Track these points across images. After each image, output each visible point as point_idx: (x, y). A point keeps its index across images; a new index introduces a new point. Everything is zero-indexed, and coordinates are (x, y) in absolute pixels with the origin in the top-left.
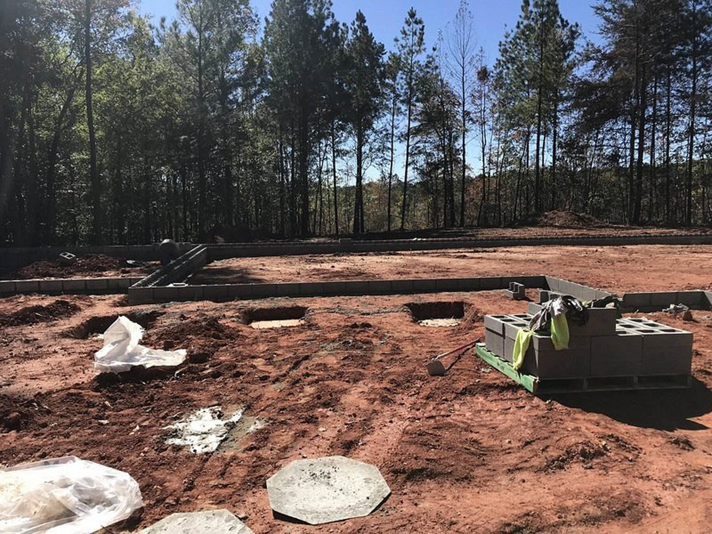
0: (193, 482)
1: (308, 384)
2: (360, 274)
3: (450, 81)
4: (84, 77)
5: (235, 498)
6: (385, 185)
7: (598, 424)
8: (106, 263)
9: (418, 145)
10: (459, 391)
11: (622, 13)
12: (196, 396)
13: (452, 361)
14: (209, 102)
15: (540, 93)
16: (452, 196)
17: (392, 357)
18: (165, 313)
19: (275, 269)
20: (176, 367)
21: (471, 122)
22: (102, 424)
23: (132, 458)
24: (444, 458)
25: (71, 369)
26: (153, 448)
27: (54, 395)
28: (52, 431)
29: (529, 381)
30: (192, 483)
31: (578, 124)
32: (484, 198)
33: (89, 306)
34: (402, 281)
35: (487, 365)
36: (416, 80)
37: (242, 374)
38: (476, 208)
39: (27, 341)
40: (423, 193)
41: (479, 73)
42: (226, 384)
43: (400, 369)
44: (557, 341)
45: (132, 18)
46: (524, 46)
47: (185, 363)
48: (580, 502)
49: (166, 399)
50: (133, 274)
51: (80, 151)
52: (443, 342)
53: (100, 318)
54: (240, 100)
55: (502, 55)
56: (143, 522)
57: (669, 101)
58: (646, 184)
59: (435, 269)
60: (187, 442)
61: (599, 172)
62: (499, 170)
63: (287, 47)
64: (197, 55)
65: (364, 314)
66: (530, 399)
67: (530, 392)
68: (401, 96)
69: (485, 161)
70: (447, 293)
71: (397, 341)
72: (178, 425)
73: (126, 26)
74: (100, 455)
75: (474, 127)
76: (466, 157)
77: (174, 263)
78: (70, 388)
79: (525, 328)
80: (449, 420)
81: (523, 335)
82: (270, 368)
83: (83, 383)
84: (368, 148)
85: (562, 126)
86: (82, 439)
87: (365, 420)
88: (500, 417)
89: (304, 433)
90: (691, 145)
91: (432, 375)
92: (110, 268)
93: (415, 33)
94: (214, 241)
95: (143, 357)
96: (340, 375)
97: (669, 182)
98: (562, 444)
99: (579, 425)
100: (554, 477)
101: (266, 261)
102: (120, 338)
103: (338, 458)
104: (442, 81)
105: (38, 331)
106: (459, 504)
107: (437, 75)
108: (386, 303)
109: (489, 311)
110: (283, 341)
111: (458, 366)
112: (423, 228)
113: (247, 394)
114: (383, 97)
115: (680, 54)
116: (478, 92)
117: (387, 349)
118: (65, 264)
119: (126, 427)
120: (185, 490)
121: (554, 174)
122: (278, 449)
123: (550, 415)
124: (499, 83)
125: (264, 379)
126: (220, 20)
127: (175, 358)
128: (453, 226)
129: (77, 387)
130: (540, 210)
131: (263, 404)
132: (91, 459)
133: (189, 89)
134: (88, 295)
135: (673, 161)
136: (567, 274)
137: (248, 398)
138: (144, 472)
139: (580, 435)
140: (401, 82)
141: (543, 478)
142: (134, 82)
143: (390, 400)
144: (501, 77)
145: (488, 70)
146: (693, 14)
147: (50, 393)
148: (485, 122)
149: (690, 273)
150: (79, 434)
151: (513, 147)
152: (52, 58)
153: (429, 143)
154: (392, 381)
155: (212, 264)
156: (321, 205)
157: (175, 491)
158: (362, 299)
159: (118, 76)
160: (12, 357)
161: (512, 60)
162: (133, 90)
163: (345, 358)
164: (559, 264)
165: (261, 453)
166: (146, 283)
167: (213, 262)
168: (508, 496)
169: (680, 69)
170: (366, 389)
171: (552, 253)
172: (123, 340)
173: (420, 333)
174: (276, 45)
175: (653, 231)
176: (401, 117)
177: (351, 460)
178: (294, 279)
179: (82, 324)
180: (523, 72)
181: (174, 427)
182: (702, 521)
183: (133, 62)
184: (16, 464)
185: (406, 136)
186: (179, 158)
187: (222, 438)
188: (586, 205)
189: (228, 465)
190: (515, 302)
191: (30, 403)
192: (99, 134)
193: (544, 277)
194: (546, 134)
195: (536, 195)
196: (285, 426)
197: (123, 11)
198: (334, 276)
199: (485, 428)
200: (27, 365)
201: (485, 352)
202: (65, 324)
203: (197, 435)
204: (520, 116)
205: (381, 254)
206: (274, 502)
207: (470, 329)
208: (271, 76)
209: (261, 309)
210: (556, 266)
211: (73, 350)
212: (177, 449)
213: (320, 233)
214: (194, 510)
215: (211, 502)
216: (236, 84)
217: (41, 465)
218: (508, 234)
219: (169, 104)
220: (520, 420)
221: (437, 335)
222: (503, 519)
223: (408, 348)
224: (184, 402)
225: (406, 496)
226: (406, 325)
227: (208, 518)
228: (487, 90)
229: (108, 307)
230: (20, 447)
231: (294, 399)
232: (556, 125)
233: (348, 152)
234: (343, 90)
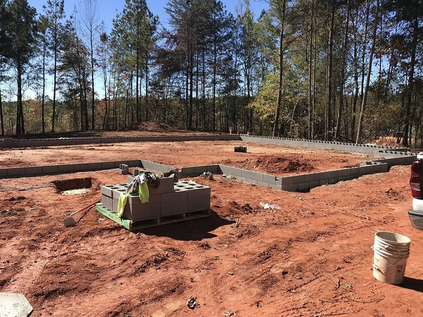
2: (19, 162)
3: (82, 39)
6: (40, 102)
7: (164, 243)
9: (62, 77)
10: (84, 235)
11: (180, 15)
13: (81, 216)
15: (137, 53)
16: (86, 111)
17: (39, 218)
21: (97, 66)
24: (72, 280)
29: (127, 223)
31: (159, 73)
32: (106, 112)
34: (50, 166)
35: (102, 216)
36: (59, 35)
38: (102, 119)
40: (67, 108)
41: (101, 36)
43: (45, 226)
44: (142, 198)
46: (128, 24)
48: (153, 289)
52: (76, 205)
55: (115, 28)
57: (204, 65)
58: (194, 108)
59: (73, 158)
61: (171, 101)
62: (115, 96)
65: (20, 190)
66: (127, 233)
67: (128, 230)
68: (49, 44)
69: (107, 91)
70: (81, 173)
71: (44, 207)
75: (98, 69)
76: (94, 87)
79: (124, 192)
80: (76, 254)
81: (123, 197)
84: (26, 76)
85: (151, 73)
87: (16, 264)
88: (109, 248)
90: (214, 89)
91: (67, 227)
93: (57, 5)
97: (205, 108)
98: (144, 258)
99: (154, 245)
100: (139, 278)
104: (77, 38)
106: (80, 307)
107: (74, 34)
108: (37, 182)
109: (107, 182)
111: (85, 219)
112: (68, 131)
114: (36, 43)
115: (209, 41)
116: (101, 48)
117: (36, 213)
121: (147, 101)
123: (138, 242)
124: (114, 44)
128: (87, 130)
130: (140, 121)
135: (206, 97)
136: (153, 158)
139: (154, 251)
140: (48, 34)
141: (133, 279)
143: (36, 247)
144: (115, 41)
145: (107, 36)
146: (214, 21)
148: (105, 67)
149: (213, 155)
151: (123, 83)
153: (70, 76)
154: (38, 235)
158: (20, 180)
161: (121, 31)
164: (149, 152)
168: (112, 295)
169: (208, 49)
170: (18, 242)
171: (146, 146)
173: (61, 200)
175: (198, 134)
176: (50, 58)
177: (4, 293)
180: (128, 39)
182: (213, 286)
185: (54, 71)
188: (165, 119)
190: (123, 176)
193: (140, 160)
194: (142, 77)
195: (137, 113)
199: (99, 256)
201: (102, 208)
204: (127, 65)
205: (36, 149)
207: (94, 195)
210: (147, 154)
218: (121, 135)
220: (121, 247)
221: (73, 200)
222: (107, 310)
223: (51, 211)
225: (44, 310)
226: (52, 195)
228: (106, 47)
232: (147, 72)
233: (10, 78)
234: (5, 35)
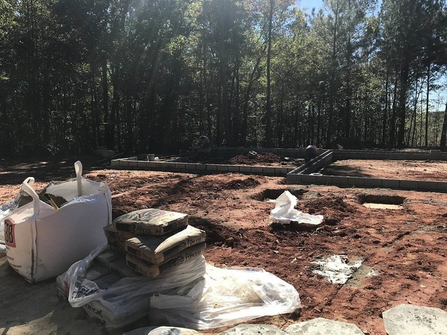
0: (331, 300)
1: (411, 252)
4: (267, 50)
5: (359, 318)
8: (274, 158)
12: (330, 246)
14: (340, 58)
18: (308, 191)
19: (379, 169)
20: (317, 225)
22: (275, 253)
23: (293, 277)
25: (257, 217)
26: (305, 274)
27: (249, 231)
28: (249, 251)
30: (330, 302)
33: (265, 182)
37: (360, 237)
39: (234, 199)
42: (349, 241)
45: (296, 11)
47: (322, 224)
49: (312, 244)
50: (288, 165)
51: (261, 93)
53: (271, 190)
54: (360, 56)
56: (301, 317)
60: (326, 275)
63: (397, 16)
64: (333, 29)
72: (319, 262)
73: (292, 17)
74: (275, 271)
77: (313, 161)
78: (257, 229)
82: (380, 236)
83: (263, 226)
86: (265, 259)
89: (408, 286)
92: (275, 161)
94: (337, 148)
95: (297, 217)
96: (437, 250)
101: (373, 162)
102: (285, 203)
103: (437, 310)
105: (239, 194)
110: (389, 219)
113: (364, 251)
118: (252, 157)
119: (289, 257)
120: (326, 305)
122: (390, 293)
125: (376, 243)
126: (350, 4)
127: (316, 220)
129: (261, 228)
131: (376, 259)
132: (271, 272)
133: (326, 51)
134: (264, 176)
137: (365, 253)
138: (301, 287)
142: (294, 50)
147: (247, 229)
150: (263, 256)
152: (250, 41)
155: (336, 163)
156: (415, 125)
157: (320, 303)
159: (285, 47)
160: (228, 206)
162: (293, 55)
163: (440, 238)
165: (377, 293)
166: (296, 172)
167: (336, 161)
172: (287, 205)
174: (389, 15)
178: (394, 176)
179: (261, 192)
181: (318, 263)
183: (294, 38)
184: (232, 266)
186: (317, 95)
187: (349, 277)
189: (353, 295)
191: (238, 234)
192: (273, 82)
196: (394, 278)
197: (291, 8)
198: (427, 177)
200: (235, 212)
202: (252, 191)
203: (332, 271)
206: (389, 329)
208: (384, 38)
209: (370, 195)
211: (257, 207)
212: (321, 277)
213: (412, 145)
214: (332, 318)
215: (343, 317)
216: (358, 45)
217: (245, 269)
219: (314, 61)
224: (323, 248)
227: (343, 327)
229: (275, 184)
230: (233, 257)
231: (400, 260)
233: (440, 87)
234: (440, 41)
